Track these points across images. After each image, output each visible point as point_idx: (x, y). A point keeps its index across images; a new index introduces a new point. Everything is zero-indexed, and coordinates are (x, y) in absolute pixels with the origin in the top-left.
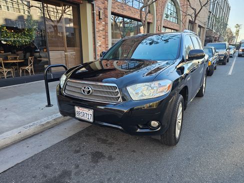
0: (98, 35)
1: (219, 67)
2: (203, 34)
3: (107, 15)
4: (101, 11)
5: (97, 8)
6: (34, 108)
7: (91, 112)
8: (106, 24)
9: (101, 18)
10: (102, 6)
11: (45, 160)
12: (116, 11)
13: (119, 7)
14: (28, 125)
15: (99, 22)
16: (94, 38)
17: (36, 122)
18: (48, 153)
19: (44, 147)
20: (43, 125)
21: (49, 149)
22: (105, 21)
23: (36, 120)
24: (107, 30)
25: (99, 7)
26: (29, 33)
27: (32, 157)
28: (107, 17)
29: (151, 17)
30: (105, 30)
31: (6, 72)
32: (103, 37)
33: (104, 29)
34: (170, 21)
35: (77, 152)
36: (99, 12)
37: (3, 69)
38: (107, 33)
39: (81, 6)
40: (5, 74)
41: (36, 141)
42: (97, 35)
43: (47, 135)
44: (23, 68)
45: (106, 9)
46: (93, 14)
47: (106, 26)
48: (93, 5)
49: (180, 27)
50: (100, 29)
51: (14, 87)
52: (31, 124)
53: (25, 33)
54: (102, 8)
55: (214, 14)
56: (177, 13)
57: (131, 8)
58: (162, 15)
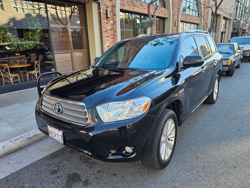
0: (106, 35)
1: (243, 65)
2: (229, 26)
3: (115, 14)
4: (109, 10)
5: (104, 6)
6: (28, 118)
7: (61, 133)
8: (115, 22)
9: (108, 17)
10: (109, 4)
11: (19, 181)
12: (125, 8)
13: (129, 3)
14: (14, 139)
15: (106, 21)
16: (101, 38)
17: (23, 135)
18: (25, 173)
19: (23, 165)
20: (30, 138)
21: (26, 168)
22: (113, 20)
23: (25, 132)
24: (116, 29)
25: (106, 5)
26: (33, 37)
27: (7, 177)
28: (116, 16)
29: (166, 12)
30: (114, 29)
31: (12, 77)
32: (111, 37)
33: (112, 28)
34: (188, 15)
35: (54, 172)
36: (107, 11)
37: (9, 75)
38: (116, 32)
39: (87, 5)
40: (11, 79)
41: (19, 157)
42: (104, 35)
43: (32, 149)
44: (30, 72)
45: (113, 6)
46: (100, 13)
47: (115, 25)
48: (99, 3)
49: (201, 21)
50: (108, 28)
51: (18, 92)
52: (18, 137)
53: (28, 38)
54: (110, 6)
55: (243, 3)
56: (197, 5)
57: (143, 4)
58: (179, 9)
